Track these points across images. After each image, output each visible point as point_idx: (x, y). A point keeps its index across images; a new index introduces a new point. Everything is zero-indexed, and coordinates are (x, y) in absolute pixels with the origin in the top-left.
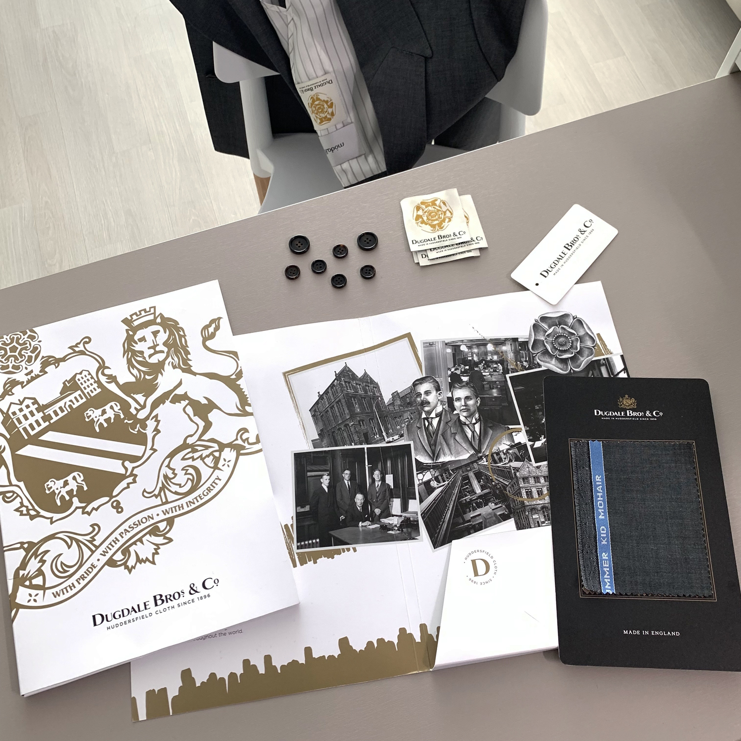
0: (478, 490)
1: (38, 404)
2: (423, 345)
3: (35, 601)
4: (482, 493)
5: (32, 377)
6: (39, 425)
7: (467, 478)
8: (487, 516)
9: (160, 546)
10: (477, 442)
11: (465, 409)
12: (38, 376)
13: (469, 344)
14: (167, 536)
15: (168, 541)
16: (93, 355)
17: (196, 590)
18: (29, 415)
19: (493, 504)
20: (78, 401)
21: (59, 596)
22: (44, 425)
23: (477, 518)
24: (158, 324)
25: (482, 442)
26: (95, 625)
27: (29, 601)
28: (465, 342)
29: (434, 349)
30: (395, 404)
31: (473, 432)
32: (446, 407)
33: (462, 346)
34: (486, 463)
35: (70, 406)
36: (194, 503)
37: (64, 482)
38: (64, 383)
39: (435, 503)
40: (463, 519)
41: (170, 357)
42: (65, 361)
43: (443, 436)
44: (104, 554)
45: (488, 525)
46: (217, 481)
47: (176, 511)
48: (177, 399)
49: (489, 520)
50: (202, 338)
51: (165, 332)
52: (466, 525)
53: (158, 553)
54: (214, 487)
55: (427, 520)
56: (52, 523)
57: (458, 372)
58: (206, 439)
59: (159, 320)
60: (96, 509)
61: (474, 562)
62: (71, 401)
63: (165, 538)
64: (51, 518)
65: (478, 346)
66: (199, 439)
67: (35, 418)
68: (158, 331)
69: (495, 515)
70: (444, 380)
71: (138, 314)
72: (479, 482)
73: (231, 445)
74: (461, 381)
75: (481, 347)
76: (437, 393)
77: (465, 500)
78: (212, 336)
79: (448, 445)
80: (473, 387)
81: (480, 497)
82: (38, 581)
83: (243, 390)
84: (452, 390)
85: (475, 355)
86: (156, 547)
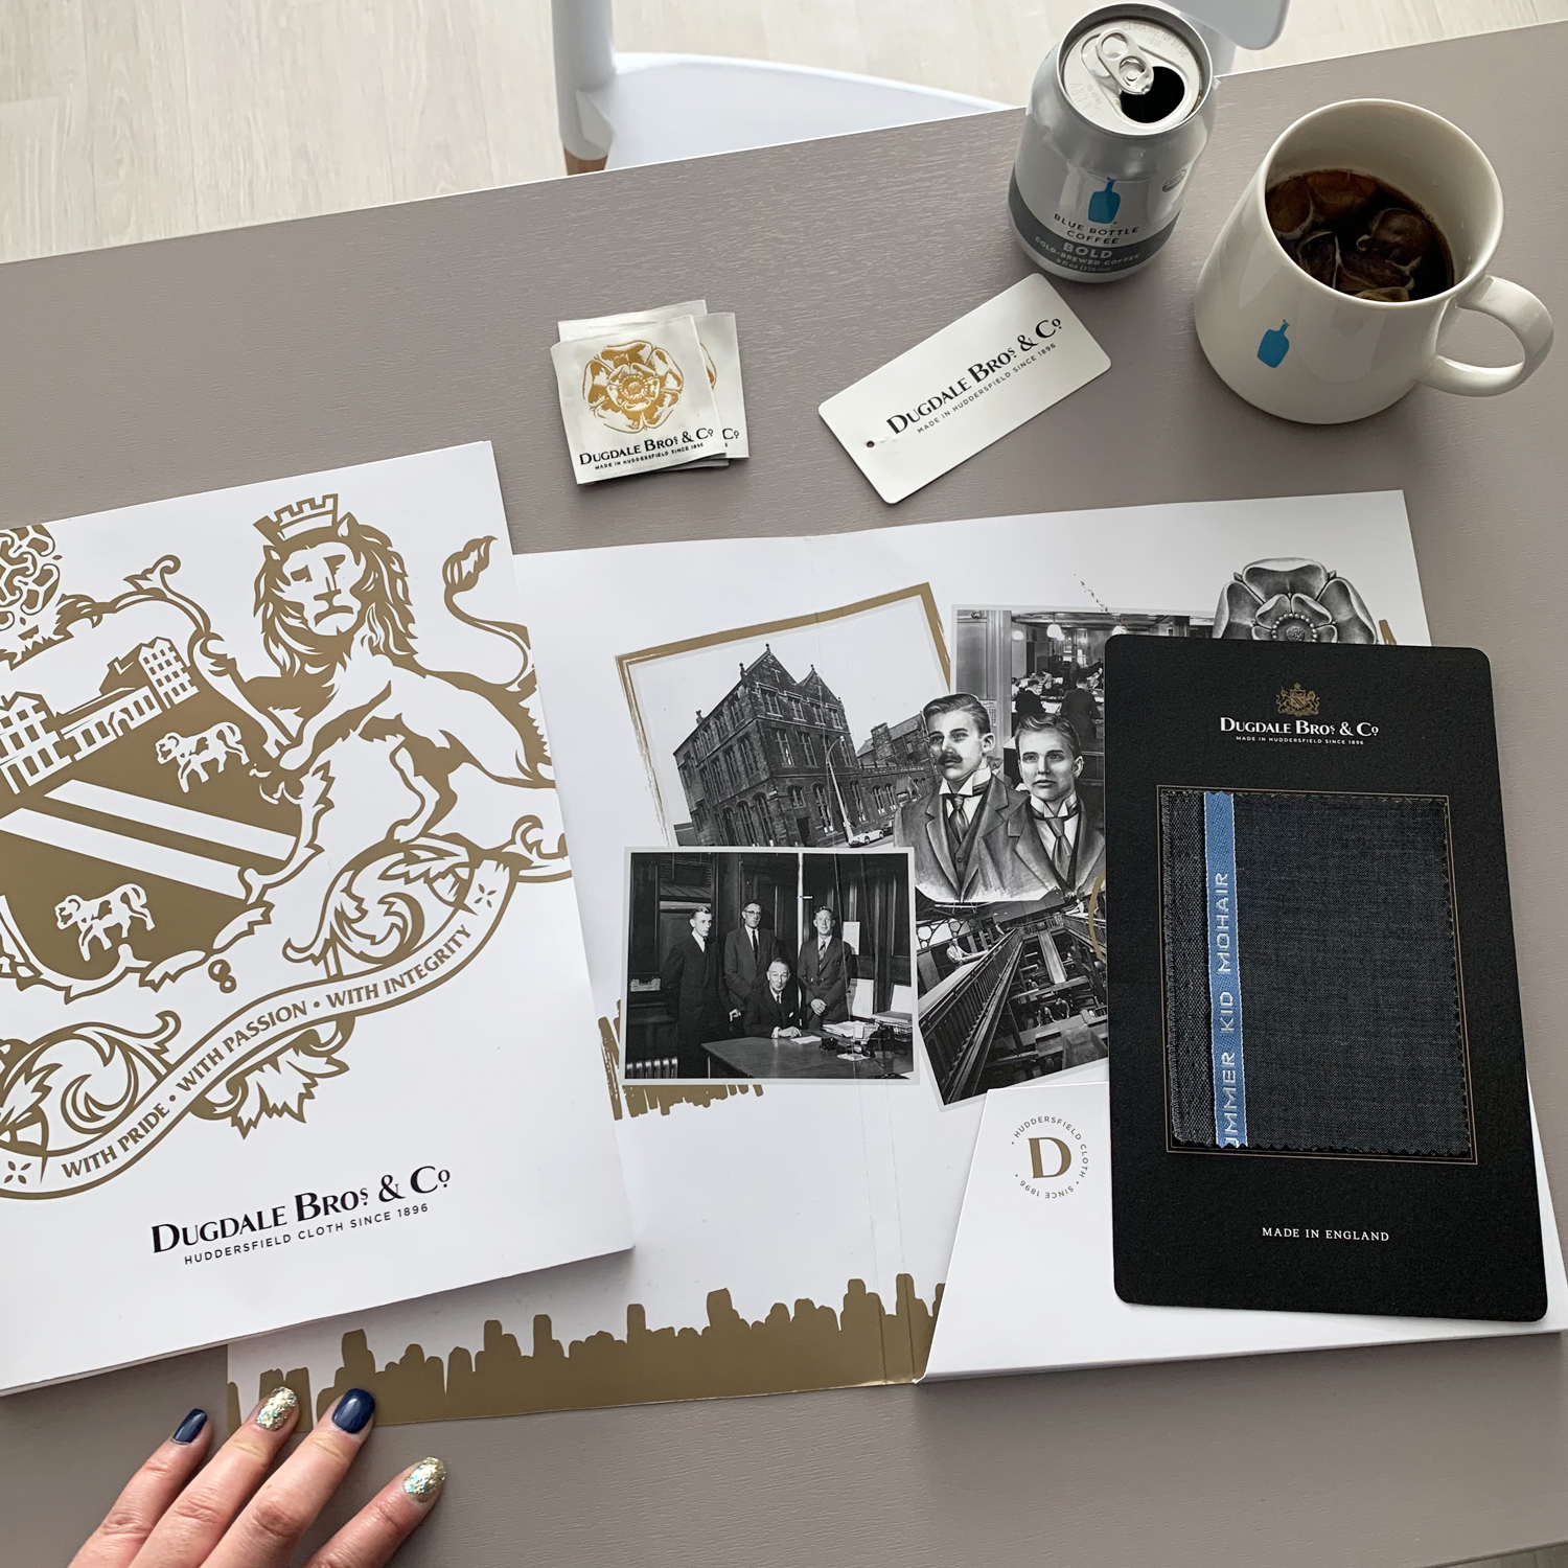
0: (1059, 978)
1: (48, 712)
2: (956, 617)
3: (22, 1180)
4: (1068, 985)
5: (35, 643)
6: (48, 762)
7: (1035, 946)
8: (1073, 1040)
9: (317, 1079)
10: (1067, 862)
11: (1046, 781)
12: (49, 643)
13: (1069, 623)
14: (335, 1056)
15: (336, 1069)
16: (183, 604)
17: (395, 1191)
18: (24, 737)
19: (1091, 1012)
20: (141, 712)
21: (78, 1173)
22: (60, 763)
23: (1052, 1042)
24: (342, 540)
25: (1078, 864)
26: (158, 1248)
27: (9, 1179)
28: (1059, 618)
29: (982, 629)
30: (880, 754)
31: (1060, 838)
32: (1000, 771)
33: (1050, 627)
34: (1083, 915)
35: (122, 723)
36: (403, 985)
37: (101, 904)
38: (111, 665)
39: (954, 997)
40: (1018, 1041)
41: (366, 622)
42: (116, 611)
43: (986, 841)
44: (187, 1083)
45: (1075, 1059)
46: (459, 937)
47: (360, 1000)
48: (376, 731)
49: (1079, 1048)
50: (445, 586)
51: (358, 562)
52: (1023, 1055)
53: (312, 1097)
54: (453, 952)
55: (933, 1037)
56: (68, 1000)
57: (1037, 690)
58: (441, 835)
59: (343, 530)
60: (174, 978)
61: (1035, 1144)
62: (125, 711)
63: (331, 1062)
64: (68, 989)
65: (1091, 629)
66: (424, 833)
67: (38, 745)
68: (341, 558)
69: (1094, 1038)
70: (1000, 709)
71: (296, 509)
72: (1063, 958)
73: (496, 854)
74: (1041, 713)
75: (1097, 632)
76: (980, 737)
77: (1027, 997)
78: (469, 582)
79: (997, 864)
80: (1069, 730)
81: (1062, 993)
82: (31, 1134)
83: (535, 724)
84: (1017, 732)
85: (1080, 652)
86: (309, 1081)
